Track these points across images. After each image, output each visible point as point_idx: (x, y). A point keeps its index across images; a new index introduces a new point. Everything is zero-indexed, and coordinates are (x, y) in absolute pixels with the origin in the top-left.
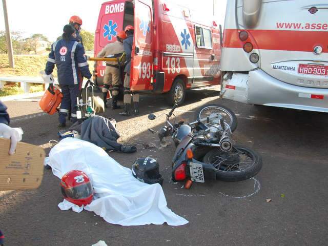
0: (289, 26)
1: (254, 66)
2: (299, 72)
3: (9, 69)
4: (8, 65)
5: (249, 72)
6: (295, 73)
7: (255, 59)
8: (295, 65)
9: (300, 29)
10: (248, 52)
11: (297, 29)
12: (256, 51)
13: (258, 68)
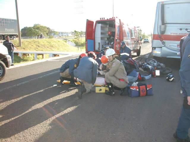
0: (174, 34)
1: (163, 45)
2: (177, 47)
3: (19, 47)
4: (18, 45)
5: (162, 47)
6: (176, 47)
7: (164, 43)
8: (176, 45)
9: (177, 35)
10: (161, 41)
11: (176, 35)
12: (164, 41)
13: (165, 46)
